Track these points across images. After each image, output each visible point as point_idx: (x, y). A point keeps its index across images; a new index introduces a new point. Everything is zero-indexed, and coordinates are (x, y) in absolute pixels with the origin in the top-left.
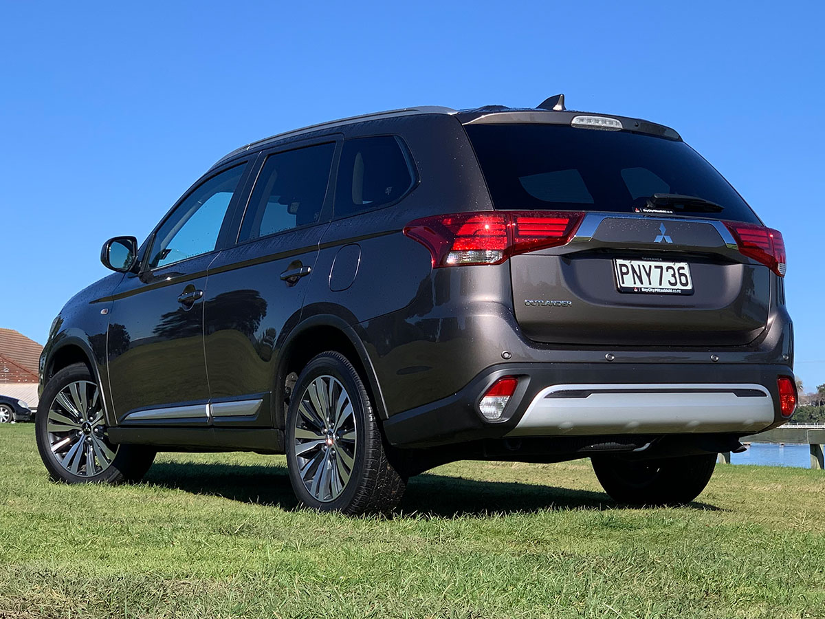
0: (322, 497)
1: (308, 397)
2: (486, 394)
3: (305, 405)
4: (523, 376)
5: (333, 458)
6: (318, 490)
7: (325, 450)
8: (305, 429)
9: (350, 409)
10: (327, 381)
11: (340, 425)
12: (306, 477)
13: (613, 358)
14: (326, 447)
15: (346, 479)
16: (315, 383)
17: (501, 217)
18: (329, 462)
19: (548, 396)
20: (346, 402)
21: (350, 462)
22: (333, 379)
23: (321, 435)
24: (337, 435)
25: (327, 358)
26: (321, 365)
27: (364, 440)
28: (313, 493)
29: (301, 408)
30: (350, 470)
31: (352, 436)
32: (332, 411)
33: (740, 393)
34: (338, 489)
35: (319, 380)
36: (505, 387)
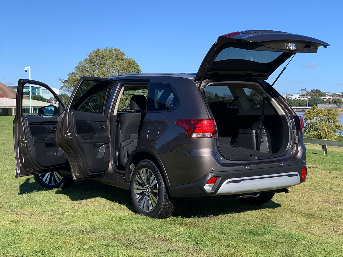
0: (145, 210)
1: (139, 174)
2: (206, 183)
3: (138, 176)
4: (219, 177)
5: (149, 197)
6: (143, 207)
7: (146, 193)
8: (138, 185)
9: (155, 182)
10: (147, 170)
11: (152, 186)
12: (139, 202)
13: (249, 168)
14: (146, 192)
15: (154, 205)
16: (142, 170)
17: (211, 121)
18: (147, 198)
19: (227, 183)
20: (154, 179)
21: (156, 200)
22: (149, 170)
23: (144, 188)
24: (150, 189)
25: (147, 162)
26: (145, 165)
27: (161, 193)
28: (141, 207)
29: (137, 177)
30: (156, 203)
31: (157, 191)
32: (148, 181)
33: (289, 176)
34: (151, 208)
35: (144, 169)
36: (213, 181)
